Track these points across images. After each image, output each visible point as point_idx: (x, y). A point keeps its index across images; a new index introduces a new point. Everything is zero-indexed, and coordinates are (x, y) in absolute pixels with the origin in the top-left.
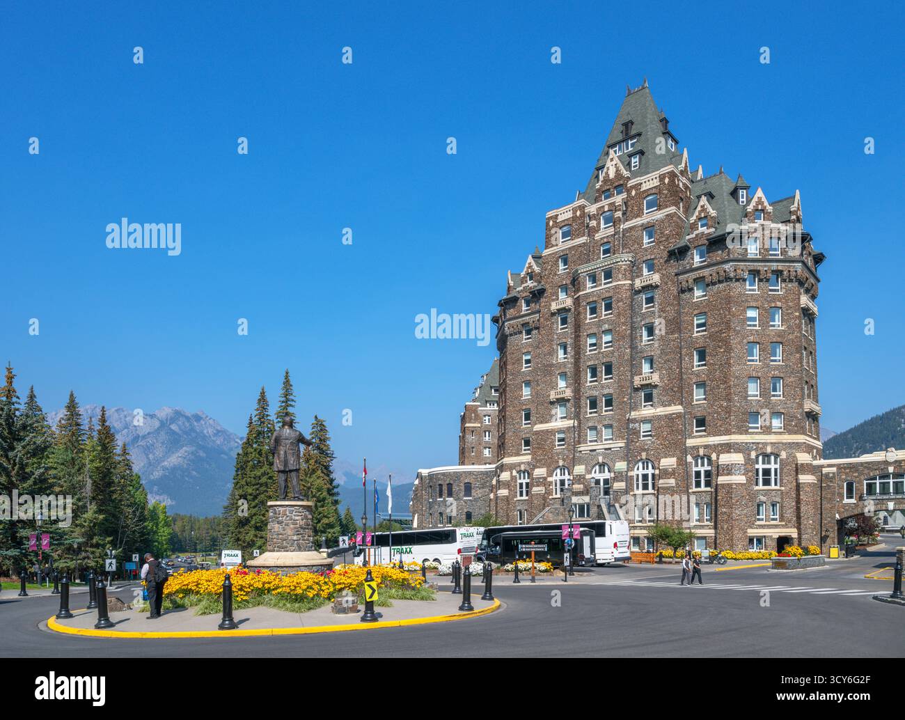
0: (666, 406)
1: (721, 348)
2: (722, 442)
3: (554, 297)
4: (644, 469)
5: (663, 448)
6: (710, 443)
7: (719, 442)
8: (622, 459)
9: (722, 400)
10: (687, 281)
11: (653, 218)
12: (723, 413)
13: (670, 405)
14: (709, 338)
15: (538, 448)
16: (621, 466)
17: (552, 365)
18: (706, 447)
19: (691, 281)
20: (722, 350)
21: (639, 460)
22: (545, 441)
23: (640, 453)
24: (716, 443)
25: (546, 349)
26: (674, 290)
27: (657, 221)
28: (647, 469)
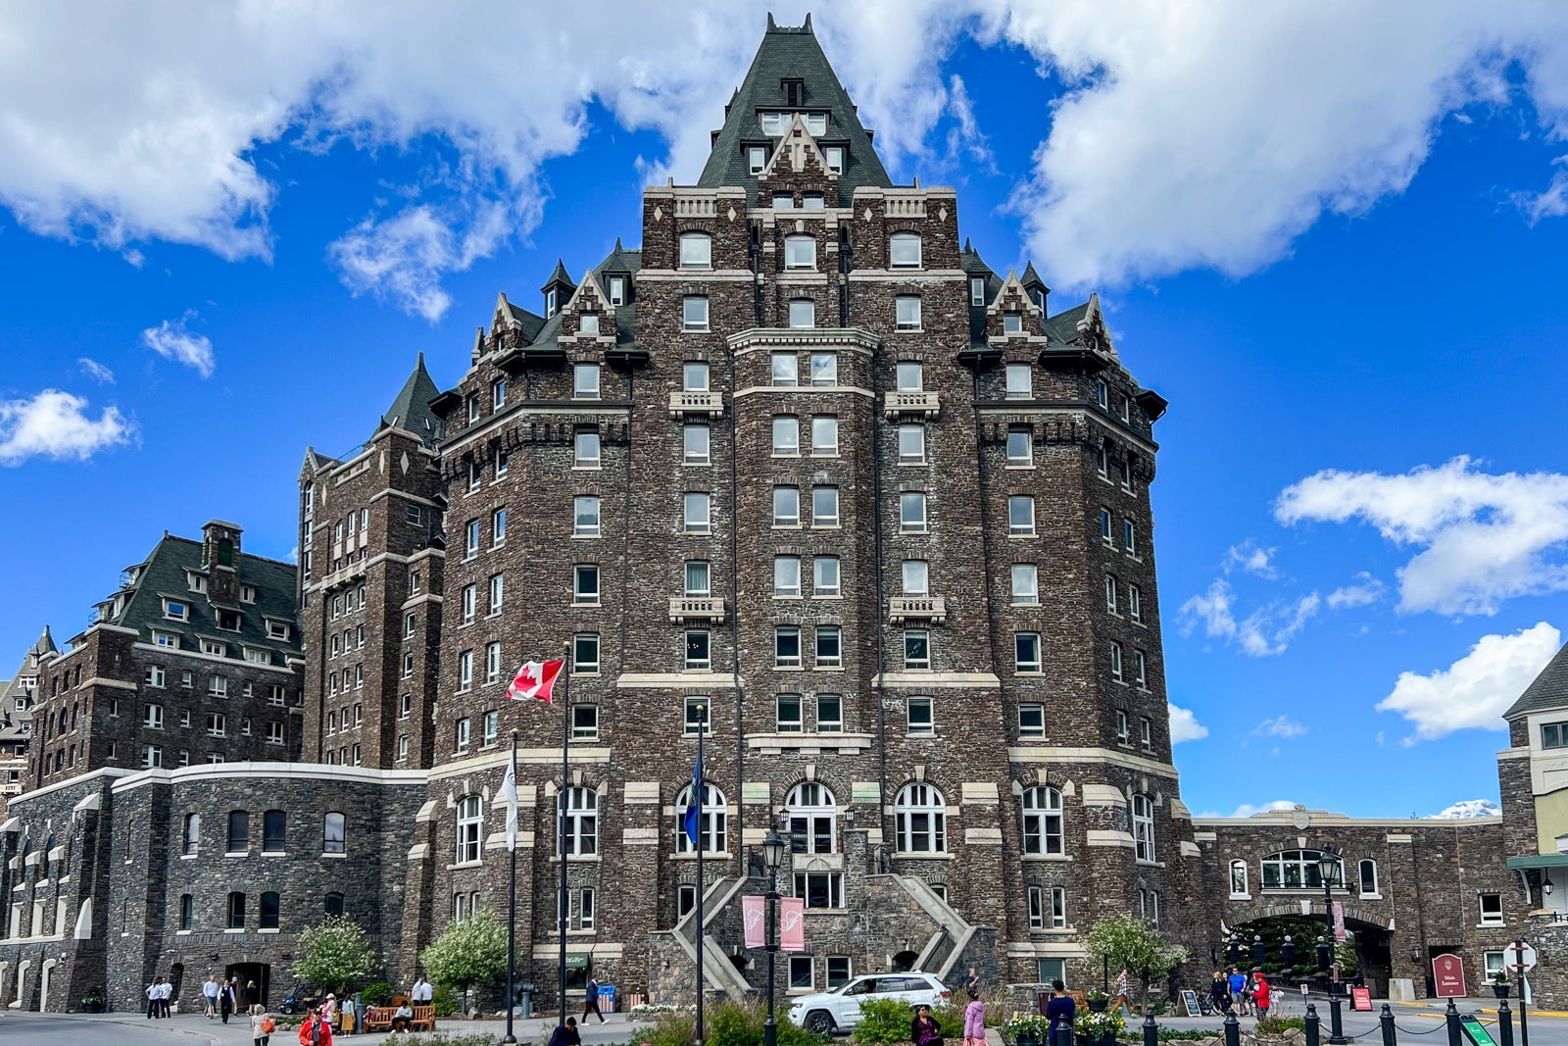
0: (961, 670)
1: (1069, 571)
2: (1084, 760)
3: (672, 383)
4: (914, 802)
5: (964, 760)
6: (1059, 760)
7: (1078, 760)
8: (864, 776)
9: (1079, 676)
10: (996, 425)
11: (918, 279)
12: (1080, 702)
13: (970, 670)
14: (1044, 547)
15: (634, 731)
16: (866, 790)
17: (667, 538)
18: (1052, 767)
19: (1003, 427)
20: (1071, 576)
21: (908, 782)
22: (655, 716)
23: (910, 767)
24: (1072, 760)
25: (650, 497)
26: (970, 436)
27: (926, 287)
28: (924, 802)
